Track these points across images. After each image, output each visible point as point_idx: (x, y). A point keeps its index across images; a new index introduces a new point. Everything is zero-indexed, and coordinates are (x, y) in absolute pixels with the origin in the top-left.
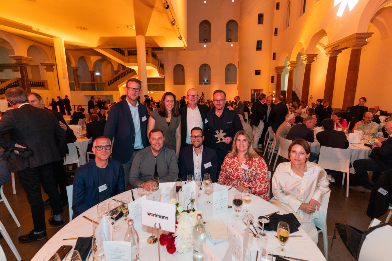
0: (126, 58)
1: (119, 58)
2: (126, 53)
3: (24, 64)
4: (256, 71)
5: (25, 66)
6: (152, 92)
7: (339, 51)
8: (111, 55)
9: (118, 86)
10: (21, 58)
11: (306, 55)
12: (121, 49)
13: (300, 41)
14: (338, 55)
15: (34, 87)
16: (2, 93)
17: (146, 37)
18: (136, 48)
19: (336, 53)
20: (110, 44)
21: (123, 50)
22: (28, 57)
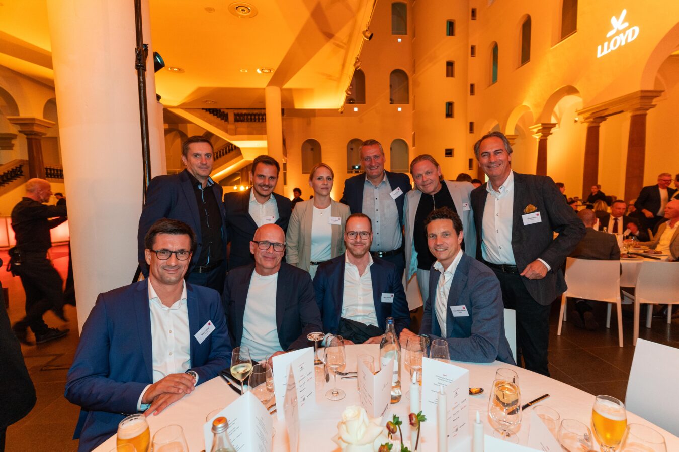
0: (231, 126)
1: (217, 126)
2: (231, 117)
3: (36, 134)
4: (446, 150)
5: (37, 137)
7: (603, 118)
8: (204, 120)
10: (33, 122)
11: (540, 124)
12: (222, 111)
13: (525, 104)
14: (601, 124)
15: (54, 179)
16: (4, 183)
17: (282, 90)
18: (265, 109)
19: (598, 120)
20: (206, 101)
21: (226, 111)
22: (45, 120)
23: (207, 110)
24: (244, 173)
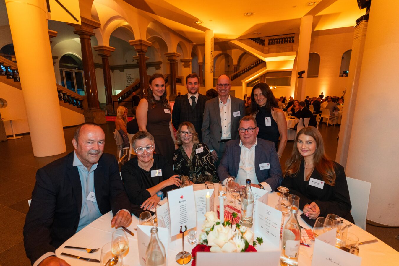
0: (266, 48)
2: (266, 42)
3: (173, 61)
6: (275, 87)
8: (249, 46)
9: (242, 81)
12: (261, 39)
17: (314, 17)
20: (255, 33)
21: (264, 39)
22: (177, 53)
23: (251, 39)
24: (263, 78)
